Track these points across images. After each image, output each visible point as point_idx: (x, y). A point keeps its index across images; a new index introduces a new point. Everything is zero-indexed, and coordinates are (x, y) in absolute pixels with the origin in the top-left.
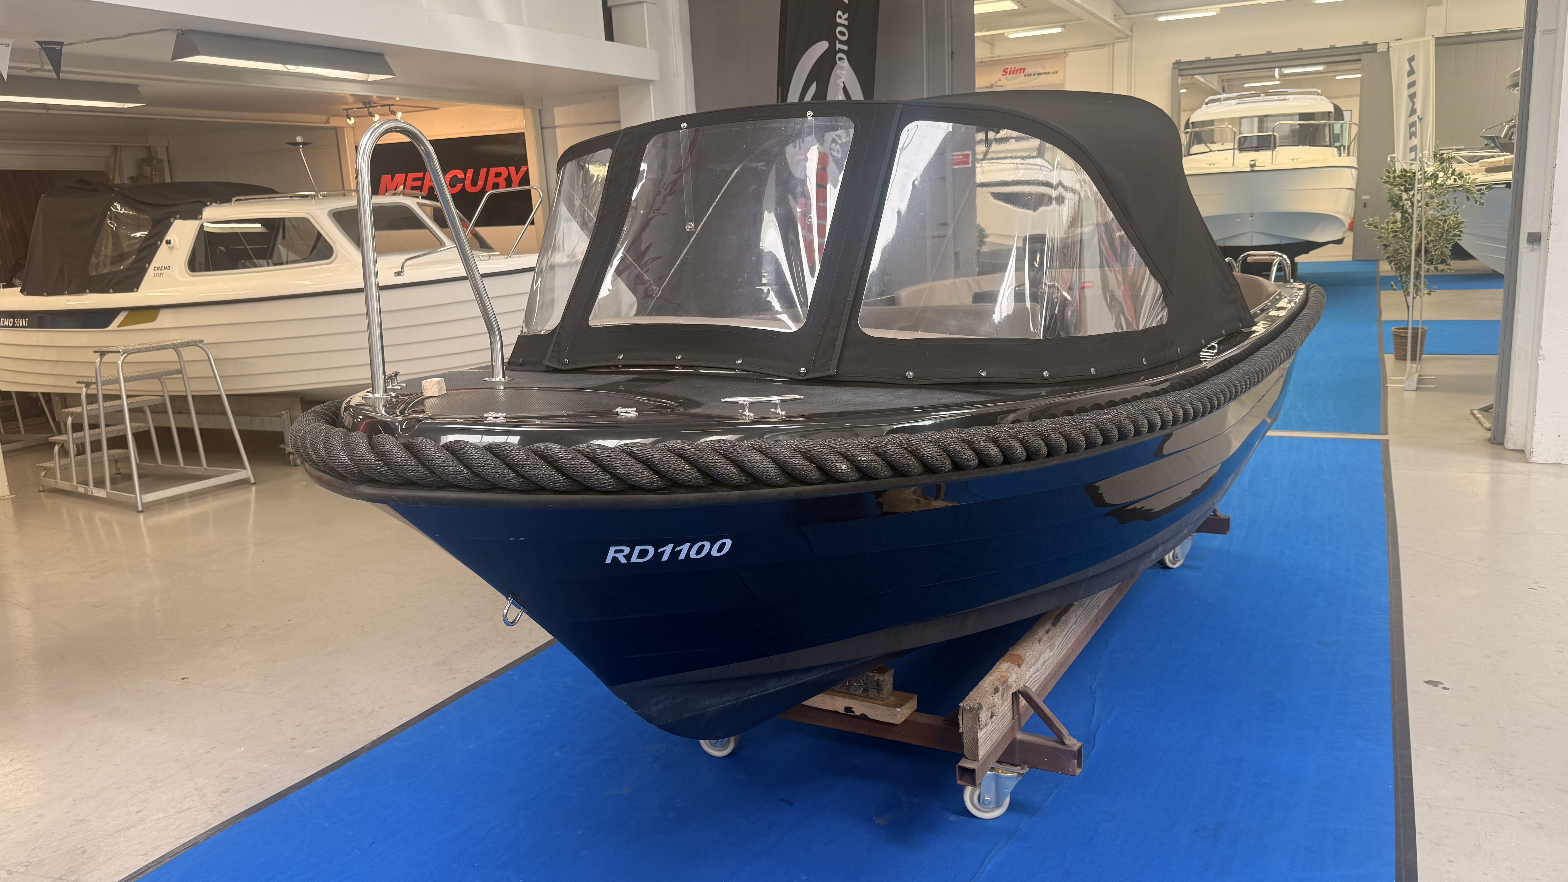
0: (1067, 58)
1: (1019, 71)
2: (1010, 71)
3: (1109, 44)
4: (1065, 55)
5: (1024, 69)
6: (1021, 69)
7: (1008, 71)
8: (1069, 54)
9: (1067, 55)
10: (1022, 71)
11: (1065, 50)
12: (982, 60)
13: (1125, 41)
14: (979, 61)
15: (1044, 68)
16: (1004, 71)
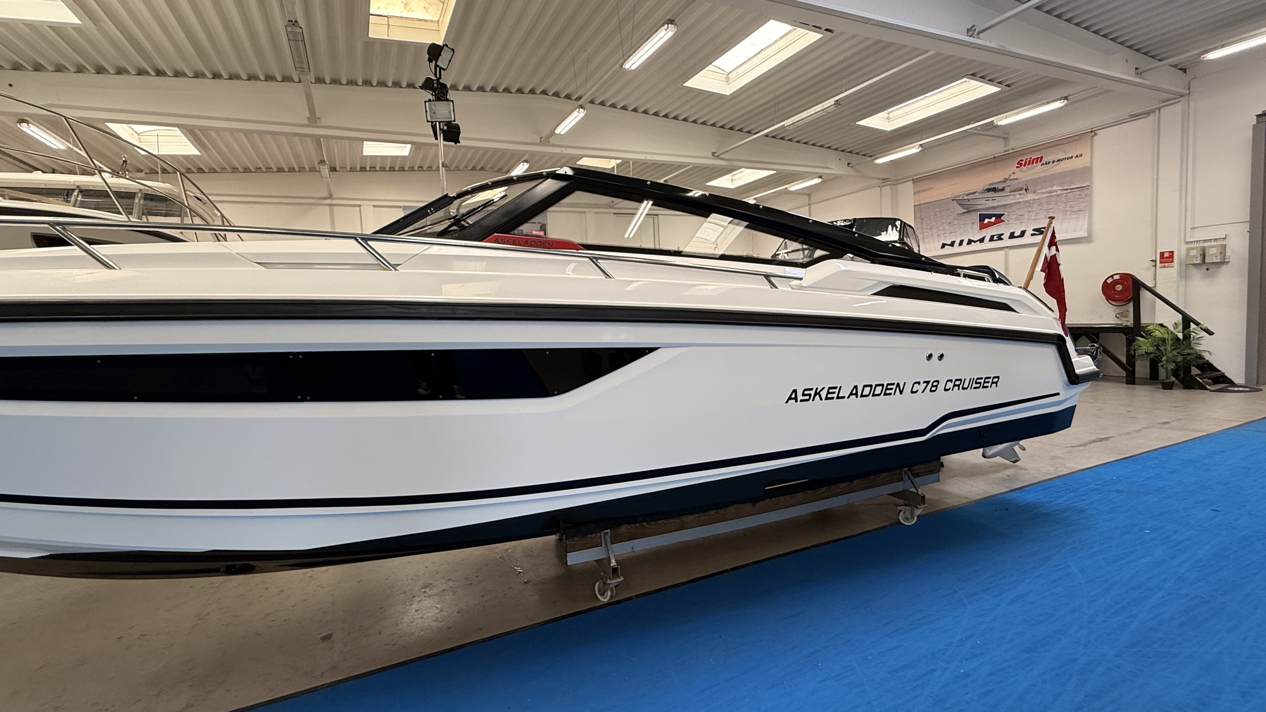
0: (1095, 138)
1: (1035, 160)
2: (1026, 162)
3: (1153, 111)
4: (1093, 134)
5: (1042, 158)
6: (1038, 158)
7: (1023, 162)
8: (1099, 132)
9: (1095, 134)
11: (1092, 129)
12: (995, 156)
13: (1179, 102)
14: (993, 157)
15: (1066, 154)
16: (1018, 163)
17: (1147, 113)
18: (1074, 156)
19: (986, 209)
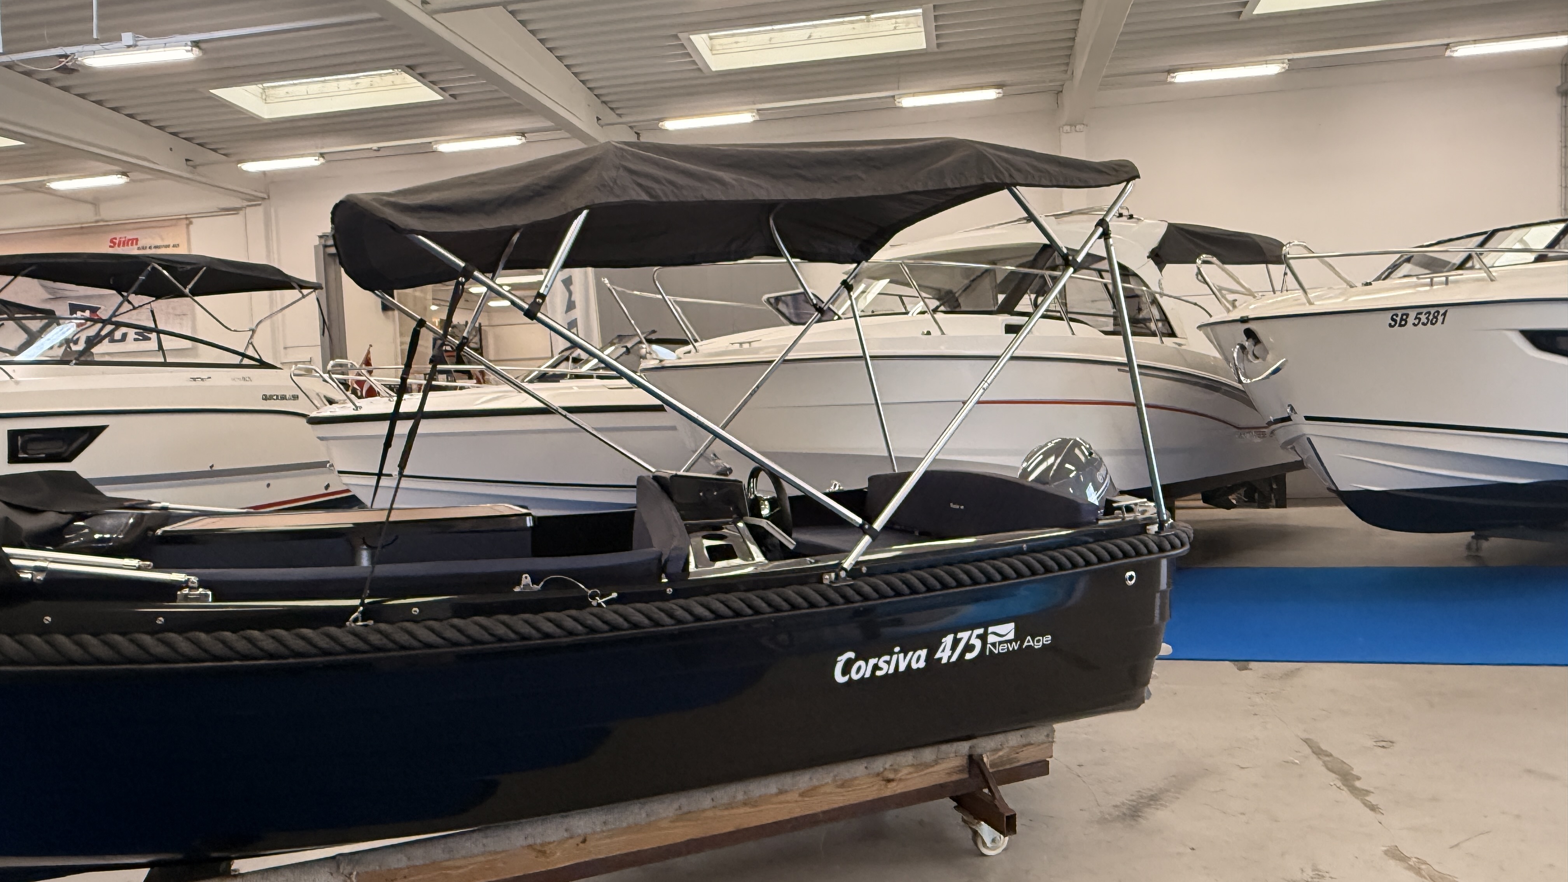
0: (191, 227)
1: (130, 242)
2: (120, 242)
3: (241, 209)
4: (188, 222)
5: (137, 240)
6: (132, 240)
7: (117, 241)
8: (194, 220)
9: (191, 223)
10: (135, 241)
11: (186, 215)
12: (83, 225)
13: (259, 205)
14: (79, 226)
15: (163, 239)
16: (112, 241)
17: (235, 210)
18: (172, 245)
19: (78, 298)
